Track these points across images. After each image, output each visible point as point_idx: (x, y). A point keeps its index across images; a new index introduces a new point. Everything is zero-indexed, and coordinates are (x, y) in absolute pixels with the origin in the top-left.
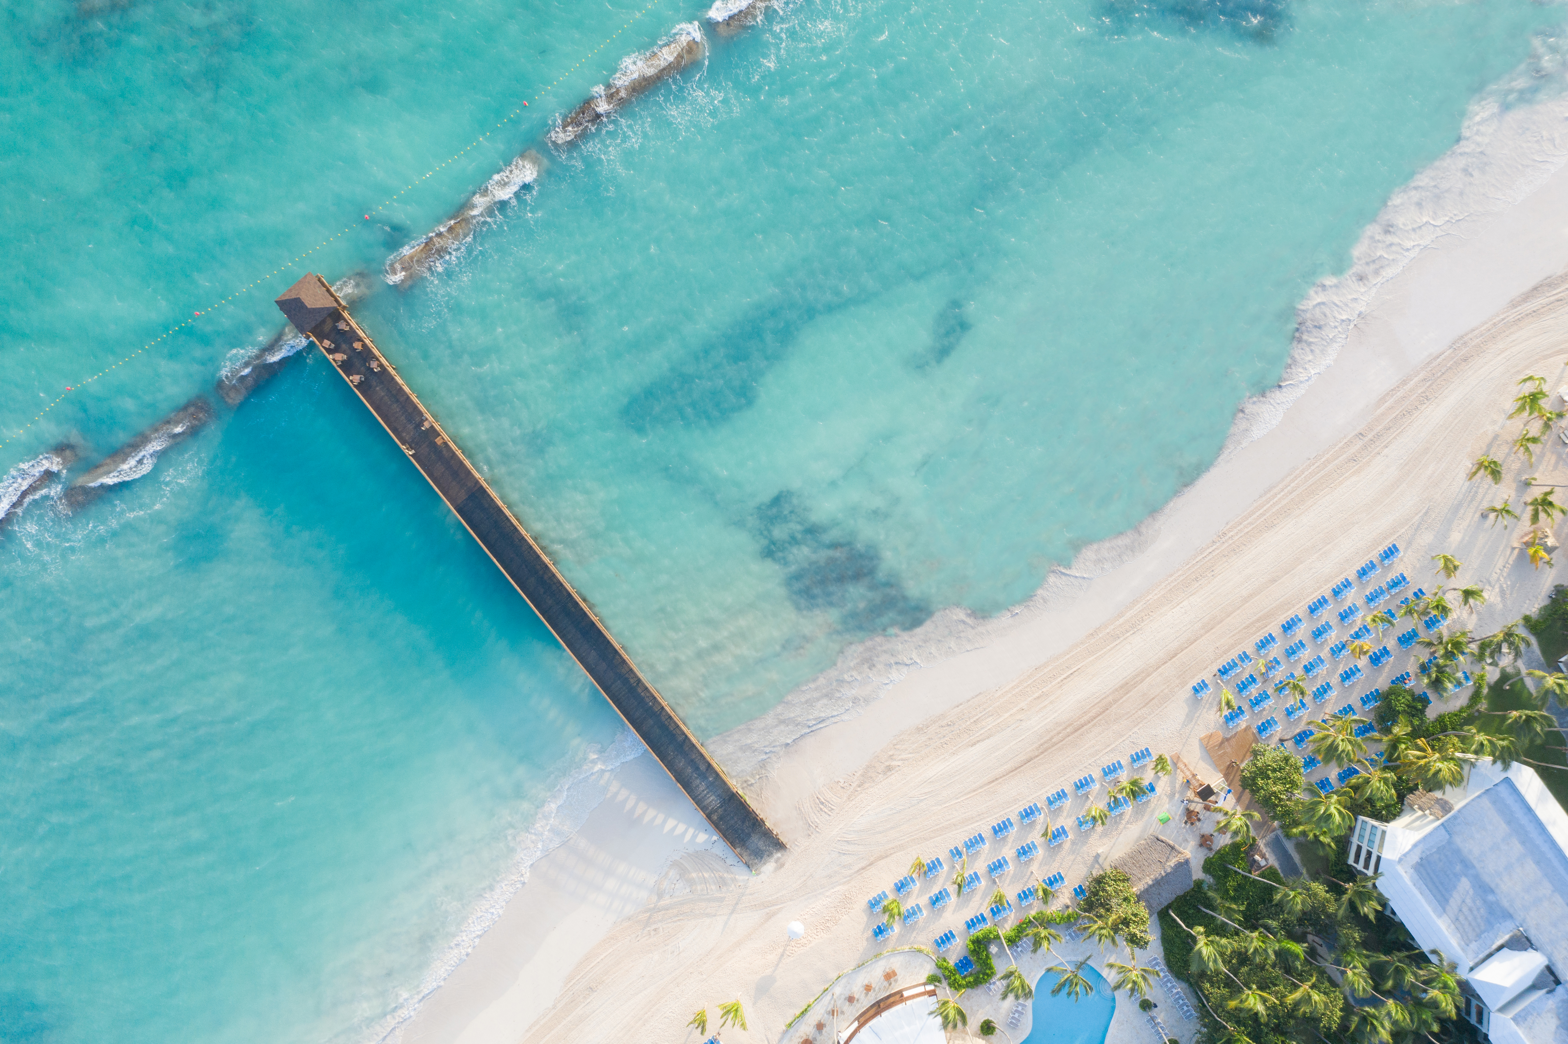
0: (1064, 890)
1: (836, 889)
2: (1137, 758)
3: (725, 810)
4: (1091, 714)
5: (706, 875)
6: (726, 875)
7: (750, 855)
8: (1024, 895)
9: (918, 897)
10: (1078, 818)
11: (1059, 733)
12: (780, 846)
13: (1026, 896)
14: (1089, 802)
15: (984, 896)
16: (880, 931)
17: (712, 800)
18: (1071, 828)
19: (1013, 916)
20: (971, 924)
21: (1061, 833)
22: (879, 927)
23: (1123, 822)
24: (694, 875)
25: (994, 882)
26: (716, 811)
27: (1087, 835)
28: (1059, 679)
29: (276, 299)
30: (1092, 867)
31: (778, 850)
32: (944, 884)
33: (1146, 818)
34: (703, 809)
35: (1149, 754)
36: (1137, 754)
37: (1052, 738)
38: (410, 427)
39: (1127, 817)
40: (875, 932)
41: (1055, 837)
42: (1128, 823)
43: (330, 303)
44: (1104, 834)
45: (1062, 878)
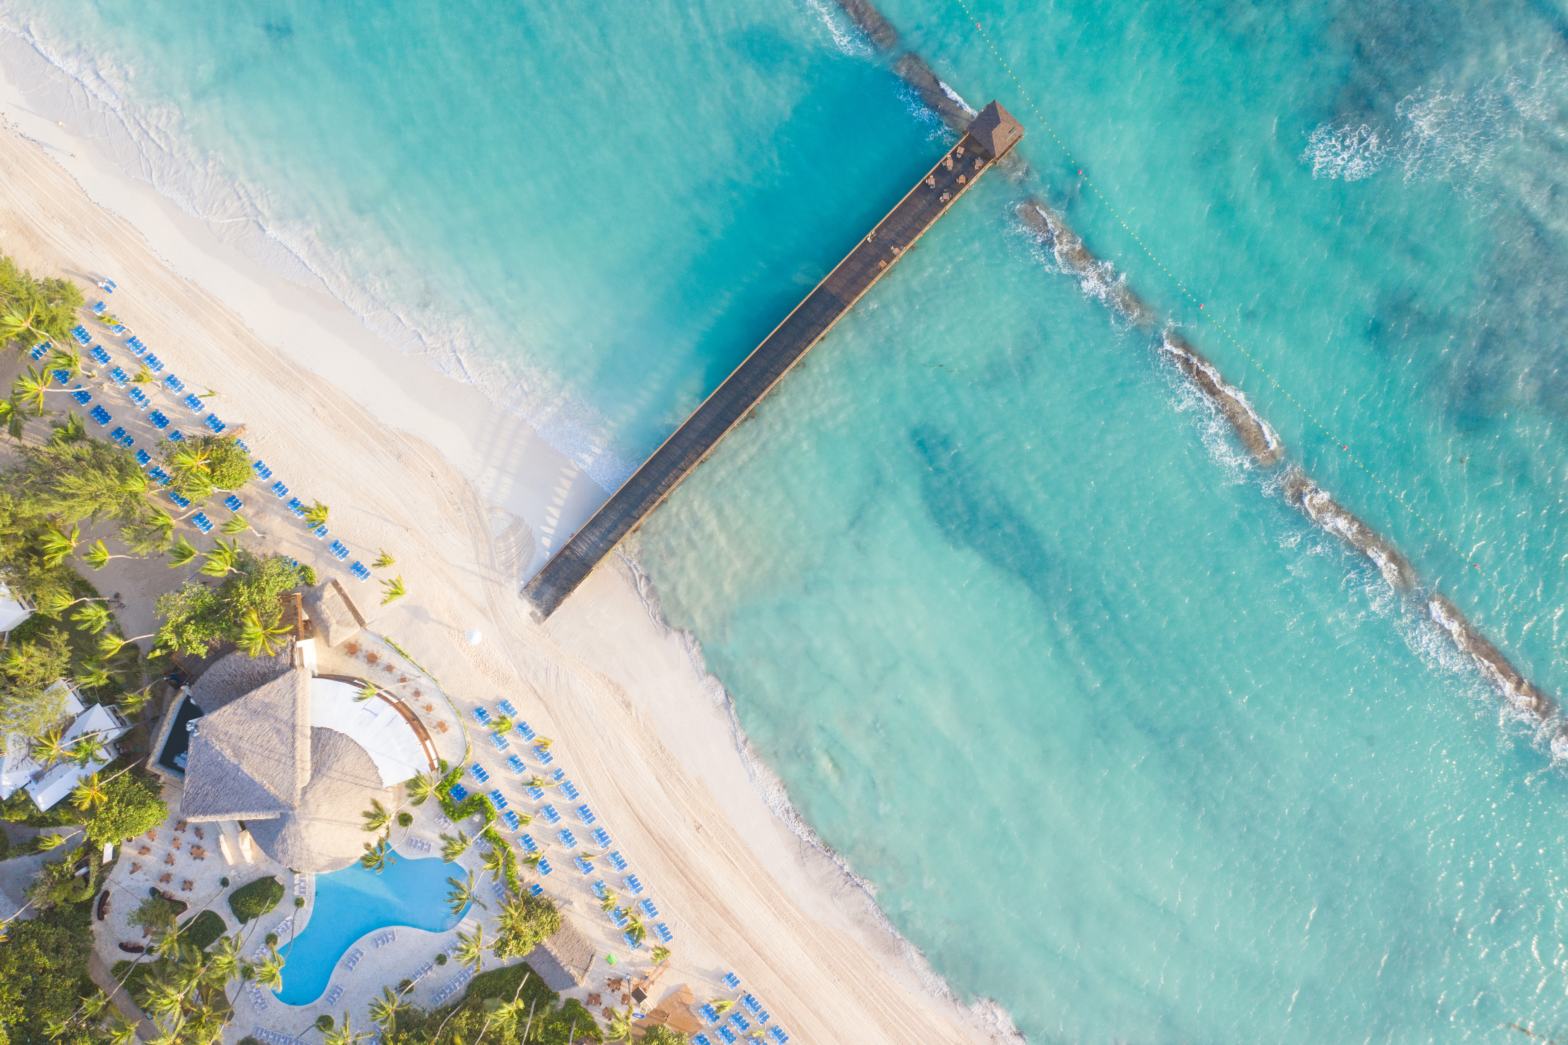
0: (536, 876)
1: (514, 669)
2: (663, 930)
3: (574, 561)
4: (697, 883)
5: (513, 550)
6: (515, 567)
7: (537, 588)
8: (527, 840)
9: (515, 744)
10: (602, 881)
11: (677, 856)
12: (548, 613)
13: (527, 842)
14: (619, 891)
15: (523, 805)
16: (481, 713)
17: (582, 549)
18: (592, 876)
19: (508, 832)
20: (497, 795)
21: (588, 868)
22: (484, 712)
23: (604, 923)
24: (512, 539)
25: (537, 812)
26: (573, 553)
27: (589, 891)
28: (725, 851)
29: (997, 101)
30: (560, 899)
31: (543, 612)
32: (529, 766)
33: (609, 943)
34: (574, 541)
35: (667, 940)
36: (666, 928)
37: (672, 850)
38: (892, 235)
39: (608, 925)
40: (480, 709)
41: (583, 862)
42: (603, 927)
43: (998, 150)
44: (591, 907)
45: (547, 872)
